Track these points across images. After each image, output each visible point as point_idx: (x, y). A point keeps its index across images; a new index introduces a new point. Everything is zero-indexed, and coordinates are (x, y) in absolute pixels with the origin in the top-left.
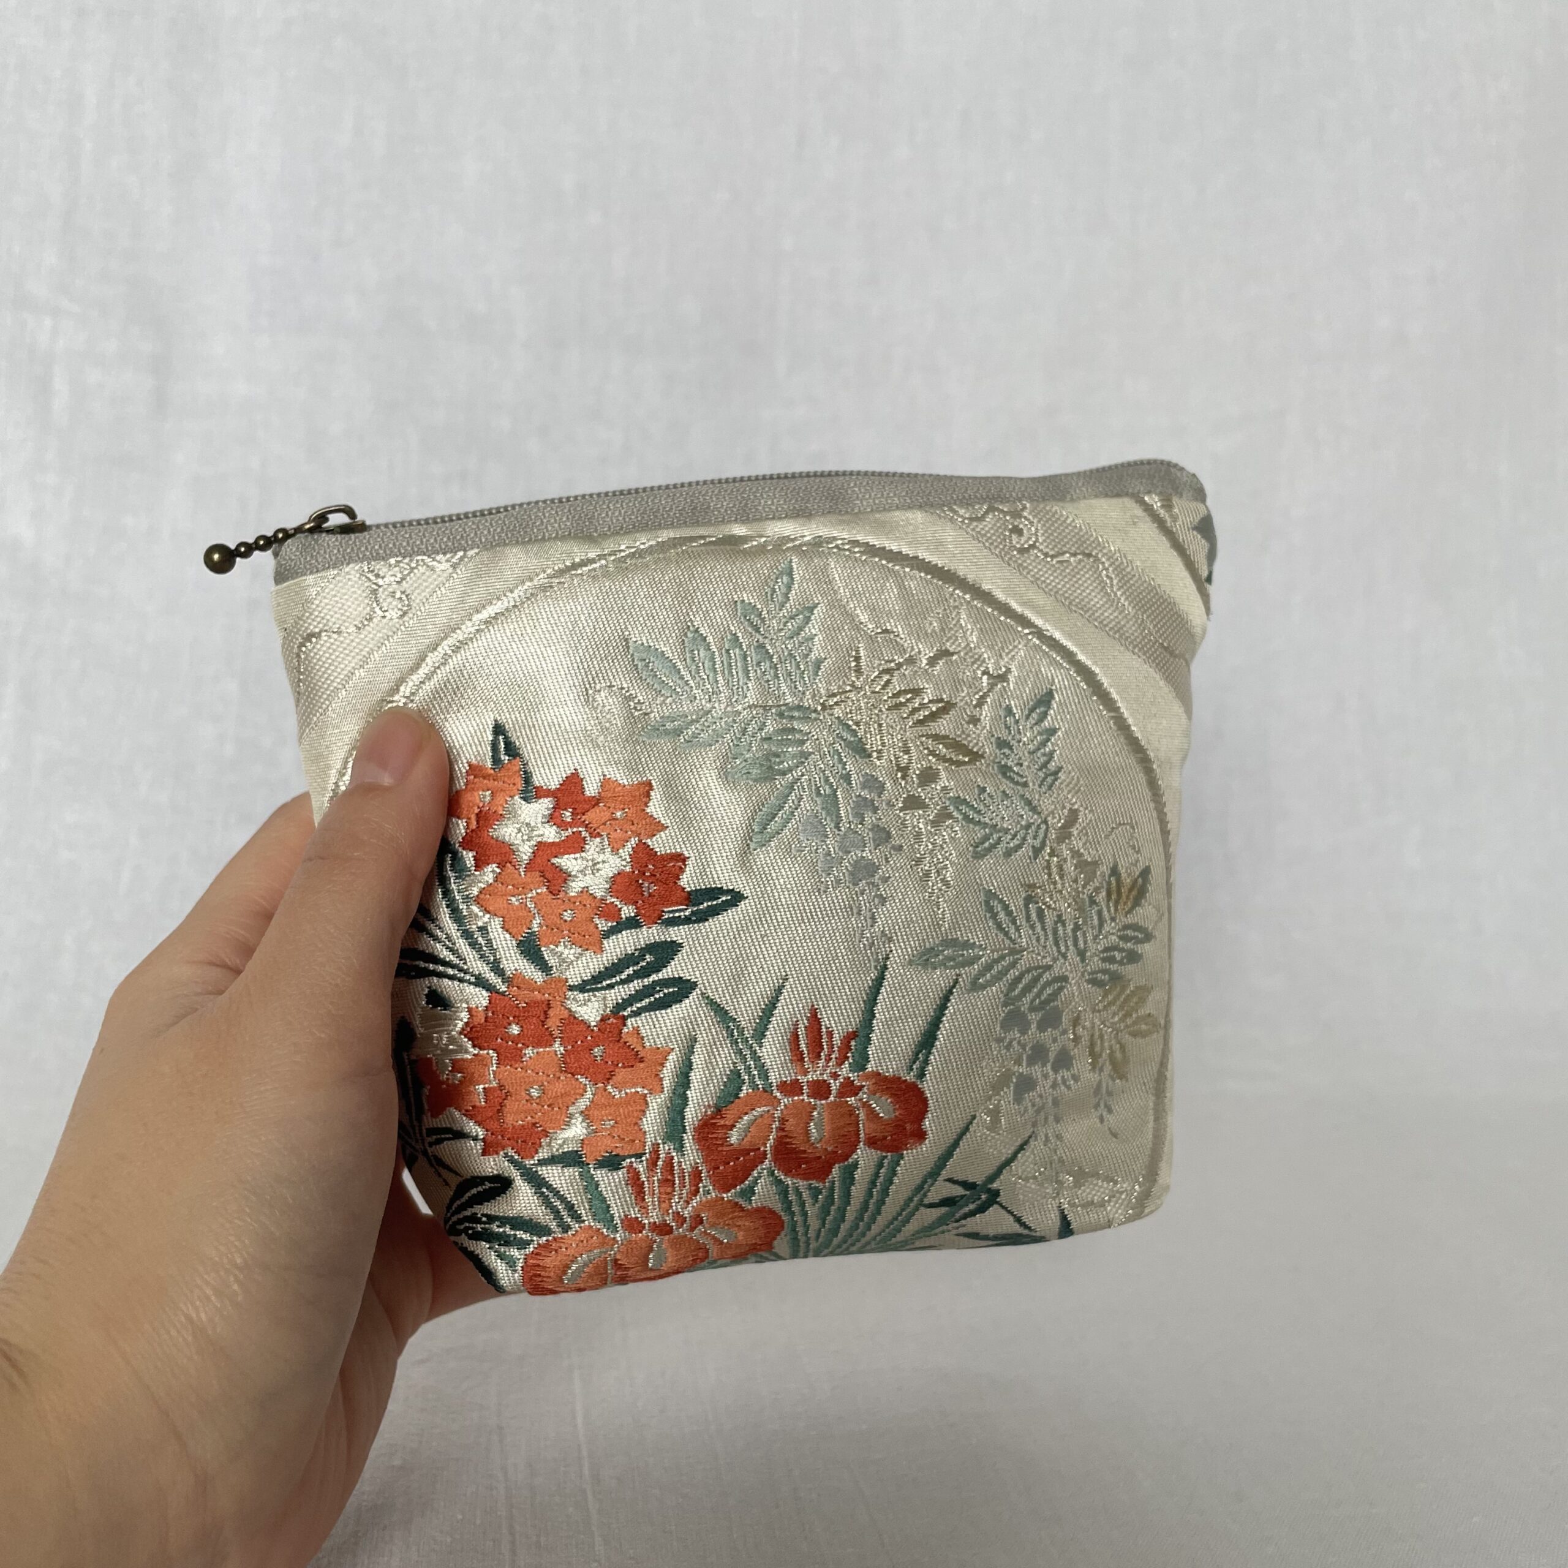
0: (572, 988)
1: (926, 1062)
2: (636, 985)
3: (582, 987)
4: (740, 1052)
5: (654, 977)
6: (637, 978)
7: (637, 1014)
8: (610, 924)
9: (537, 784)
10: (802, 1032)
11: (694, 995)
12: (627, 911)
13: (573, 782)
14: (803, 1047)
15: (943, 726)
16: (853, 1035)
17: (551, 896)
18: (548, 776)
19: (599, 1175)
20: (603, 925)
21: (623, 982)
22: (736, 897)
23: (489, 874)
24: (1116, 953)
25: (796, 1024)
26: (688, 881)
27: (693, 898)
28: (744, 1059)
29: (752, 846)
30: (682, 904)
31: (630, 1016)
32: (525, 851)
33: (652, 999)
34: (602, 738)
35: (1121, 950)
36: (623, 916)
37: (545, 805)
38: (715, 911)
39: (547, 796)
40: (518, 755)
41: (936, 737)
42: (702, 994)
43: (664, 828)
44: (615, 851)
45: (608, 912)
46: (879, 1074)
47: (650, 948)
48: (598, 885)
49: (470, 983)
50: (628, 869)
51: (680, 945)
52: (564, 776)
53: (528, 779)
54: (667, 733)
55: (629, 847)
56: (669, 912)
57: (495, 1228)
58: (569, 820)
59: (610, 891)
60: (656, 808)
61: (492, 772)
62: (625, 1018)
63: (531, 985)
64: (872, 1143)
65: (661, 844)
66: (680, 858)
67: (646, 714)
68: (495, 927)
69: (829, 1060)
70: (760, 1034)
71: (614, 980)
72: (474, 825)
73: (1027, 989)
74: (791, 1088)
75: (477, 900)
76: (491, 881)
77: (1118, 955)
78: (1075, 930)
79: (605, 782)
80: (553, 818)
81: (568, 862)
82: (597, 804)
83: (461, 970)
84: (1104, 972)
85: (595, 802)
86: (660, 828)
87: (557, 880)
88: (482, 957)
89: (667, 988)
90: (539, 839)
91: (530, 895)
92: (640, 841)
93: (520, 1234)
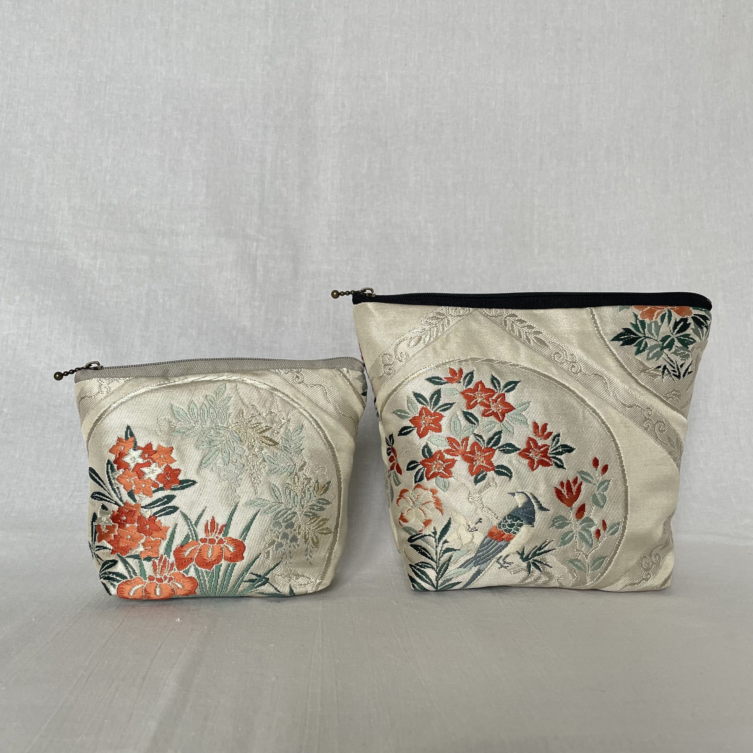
0: (142, 507)
1: (246, 535)
2: (162, 507)
3: (145, 507)
4: (190, 529)
5: (167, 505)
6: (162, 505)
7: (160, 516)
8: (155, 489)
9: (138, 445)
10: (209, 524)
11: (179, 511)
12: (161, 485)
13: (149, 446)
14: (209, 528)
15: (267, 434)
16: (225, 526)
17: (138, 479)
18: (141, 444)
19: (145, 563)
20: (153, 489)
21: (157, 506)
22: (194, 482)
23: (121, 471)
24: (315, 507)
25: (208, 521)
26: (181, 477)
27: (182, 482)
28: (191, 531)
29: (201, 467)
30: (177, 484)
31: (158, 517)
32: (132, 466)
33: (165, 512)
34: (160, 433)
35: (317, 506)
36: (160, 487)
37: (140, 451)
38: (187, 487)
39: (141, 450)
40: (134, 436)
41: (264, 437)
42: (180, 511)
43: (175, 461)
44: (160, 467)
45: (155, 485)
46: (231, 538)
47: (166, 497)
48: (153, 477)
49: (113, 504)
50: (163, 473)
51: (175, 496)
52: (147, 444)
53: (136, 444)
54: (180, 432)
55: (164, 467)
56: (173, 486)
57: (111, 576)
58: (147, 457)
59: (156, 479)
60: (174, 455)
61: (125, 440)
62: (156, 517)
63: (130, 505)
64: (226, 559)
65: (174, 466)
66: (179, 470)
67: (175, 427)
68: (122, 487)
69: (216, 533)
70: (197, 523)
71: (154, 506)
72: (118, 456)
73: (283, 515)
74: (203, 540)
75: (117, 479)
76: (121, 474)
77: (316, 508)
78: (301, 499)
79: (159, 446)
80: (142, 456)
81: (145, 470)
82: (156, 453)
83: (111, 499)
84: (310, 512)
85: (155, 452)
86: (174, 461)
87: (140, 475)
88: (117, 496)
89: (170, 509)
90: (137, 462)
91: (133, 479)
92: (167, 465)
93: (118, 578)
